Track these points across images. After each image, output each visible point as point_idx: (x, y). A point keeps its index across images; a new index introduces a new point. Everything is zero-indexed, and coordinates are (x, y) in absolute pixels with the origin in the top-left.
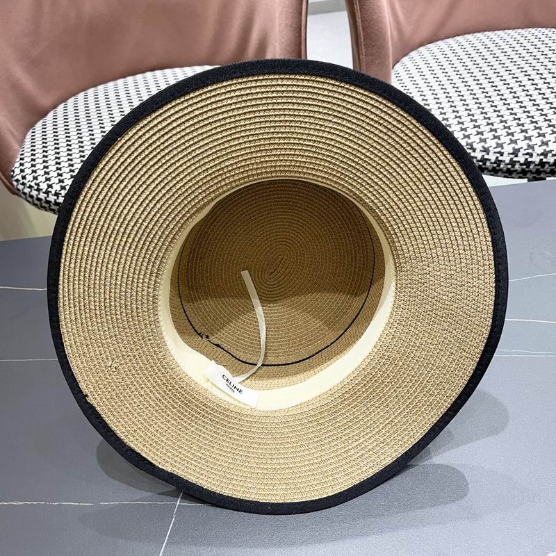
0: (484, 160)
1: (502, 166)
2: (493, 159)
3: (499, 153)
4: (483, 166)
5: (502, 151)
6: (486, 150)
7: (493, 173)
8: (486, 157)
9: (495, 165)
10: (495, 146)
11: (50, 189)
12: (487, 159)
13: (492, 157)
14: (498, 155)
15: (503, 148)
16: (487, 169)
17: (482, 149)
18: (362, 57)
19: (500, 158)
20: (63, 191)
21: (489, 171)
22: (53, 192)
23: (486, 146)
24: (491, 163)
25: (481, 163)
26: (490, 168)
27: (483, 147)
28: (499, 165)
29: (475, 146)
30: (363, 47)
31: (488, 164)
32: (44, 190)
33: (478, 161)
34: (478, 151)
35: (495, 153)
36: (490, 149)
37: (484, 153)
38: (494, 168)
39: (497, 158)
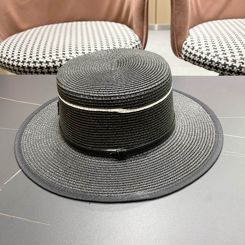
0: (233, 66)
1: (243, 70)
2: (238, 66)
3: (242, 62)
4: (232, 70)
5: (244, 62)
6: (235, 61)
7: (237, 74)
8: (234, 64)
9: (239, 69)
10: (240, 59)
11: (6, 57)
12: (234, 66)
13: (238, 65)
14: (241, 64)
15: (244, 60)
16: (234, 71)
17: (232, 60)
18: (174, 10)
19: (242, 66)
20: (12, 58)
21: (235, 73)
22: (8, 58)
23: (235, 59)
24: (237, 68)
25: (231, 68)
26: (236, 71)
27: (233, 59)
28: (241, 70)
29: (228, 58)
30: (174, 5)
31: (235, 68)
32: (4, 57)
33: (229, 67)
34: (229, 61)
35: (239, 62)
36: (237, 60)
37: (233, 63)
38: (238, 71)
39: (240, 65)
